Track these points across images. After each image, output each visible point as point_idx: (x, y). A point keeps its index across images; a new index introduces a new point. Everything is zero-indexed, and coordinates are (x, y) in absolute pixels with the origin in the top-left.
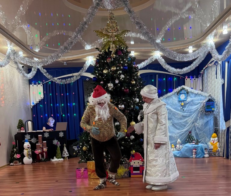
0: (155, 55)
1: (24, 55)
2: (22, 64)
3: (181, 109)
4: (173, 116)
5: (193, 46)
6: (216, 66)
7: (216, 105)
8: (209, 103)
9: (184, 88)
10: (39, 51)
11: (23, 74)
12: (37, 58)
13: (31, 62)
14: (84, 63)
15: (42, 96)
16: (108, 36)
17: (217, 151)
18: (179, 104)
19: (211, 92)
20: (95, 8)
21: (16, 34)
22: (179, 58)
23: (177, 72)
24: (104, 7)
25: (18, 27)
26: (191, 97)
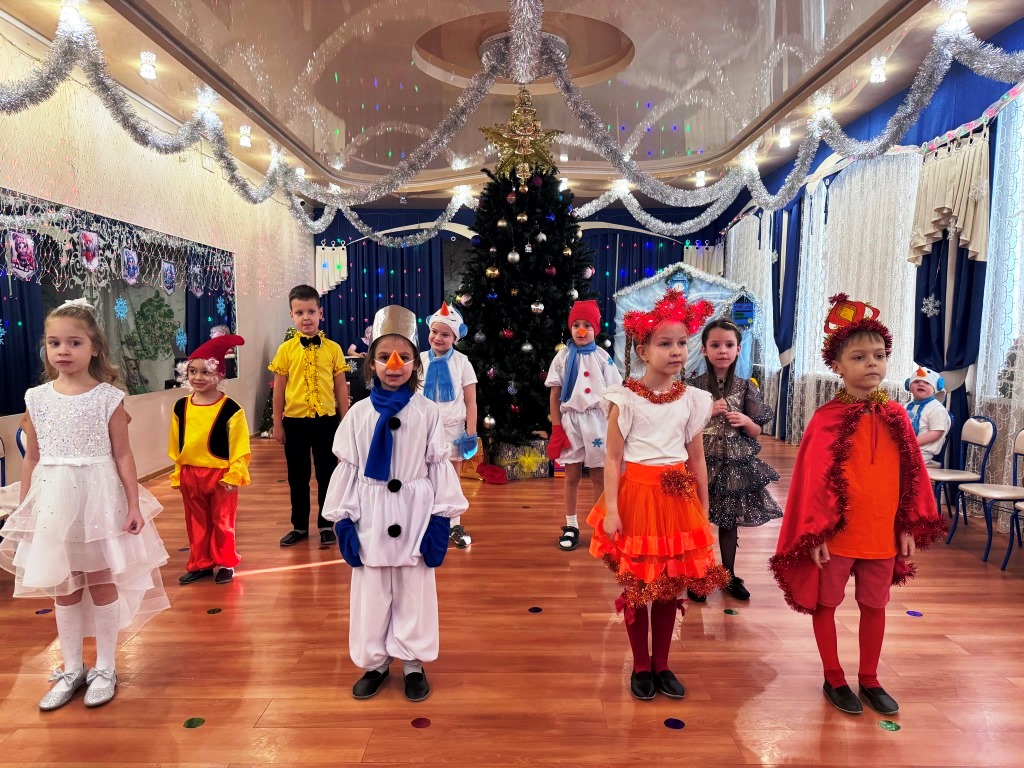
0: (617, 189)
1: (307, 177)
2: (300, 196)
5: (707, 172)
6: (760, 219)
7: (758, 311)
8: (740, 307)
9: (683, 270)
10: (343, 169)
11: (304, 222)
12: (338, 184)
13: (325, 196)
14: (449, 200)
15: (344, 275)
16: (514, 144)
19: (745, 280)
21: (293, 127)
22: (676, 200)
23: (667, 231)
24: (508, 76)
26: (699, 291)
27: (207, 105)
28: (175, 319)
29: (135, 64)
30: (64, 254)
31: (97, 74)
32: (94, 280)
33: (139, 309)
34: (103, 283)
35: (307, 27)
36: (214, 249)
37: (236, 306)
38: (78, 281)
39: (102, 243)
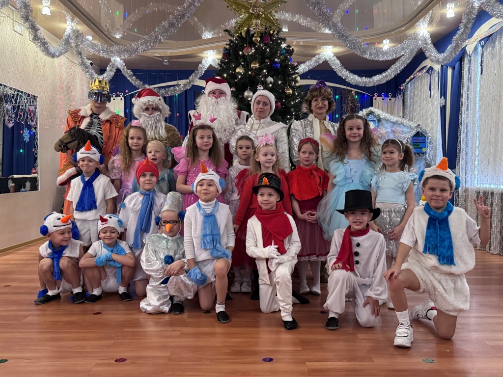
0: (325, 53)
2: (89, 57)
5: (391, 40)
6: (431, 75)
7: (430, 142)
8: (416, 140)
9: (373, 112)
10: (122, 38)
11: (91, 75)
14: (200, 62)
23: (362, 83)
26: (385, 128)
37: (38, 136)
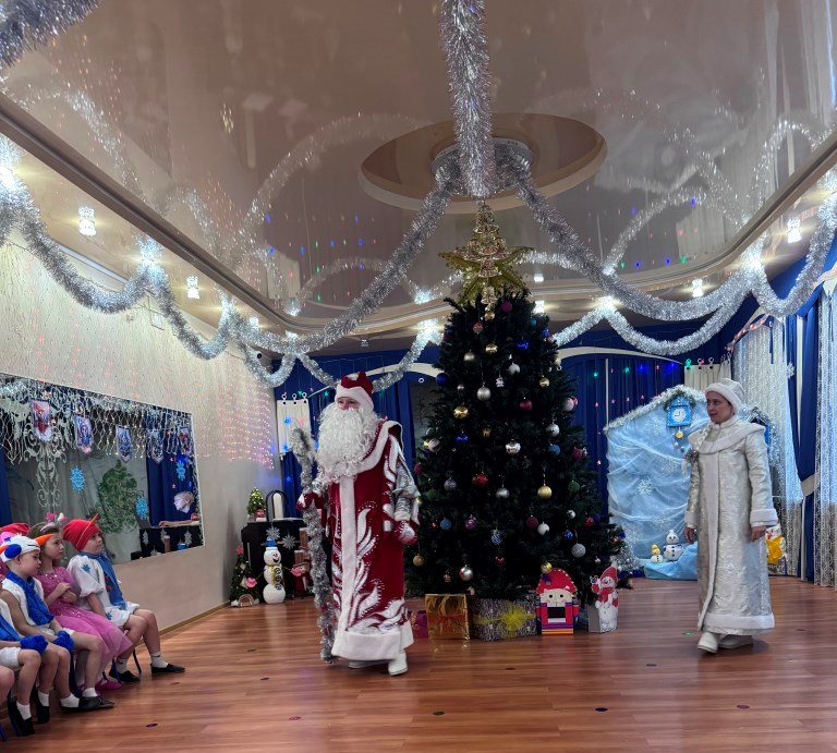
0: (601, 308)
1: (261, 326)
2: (256, 348)
3: (676, 448)
4: (655, 467)
5: (704, 279)
6: (771, 329)
9: (683, 393)
10: (300, 314)
11: (261, 375)
12: (293, 331)
13: (279, 345)
14: (413, 338)
16: (476, 267)
17: (780, 562)
18: (670, 436)
19: (757, 400)
20: (441, 197)
21: (243, 273)
22: (668, 313)
23: (663, 350)
24: (465, 192)
25: (246, 255)
26: (702, 416)
27: (151, 258)
28: (139, 488)
29: (75, 221)
30: (17, 426)
31: (34, 235)
32: (48, 451)
33: (101, 480)
34: (58, 453)
35: (252, 163)
36: (170, 411)
37: (197, 470)
38: (32, 453)
39: (54, 412)
